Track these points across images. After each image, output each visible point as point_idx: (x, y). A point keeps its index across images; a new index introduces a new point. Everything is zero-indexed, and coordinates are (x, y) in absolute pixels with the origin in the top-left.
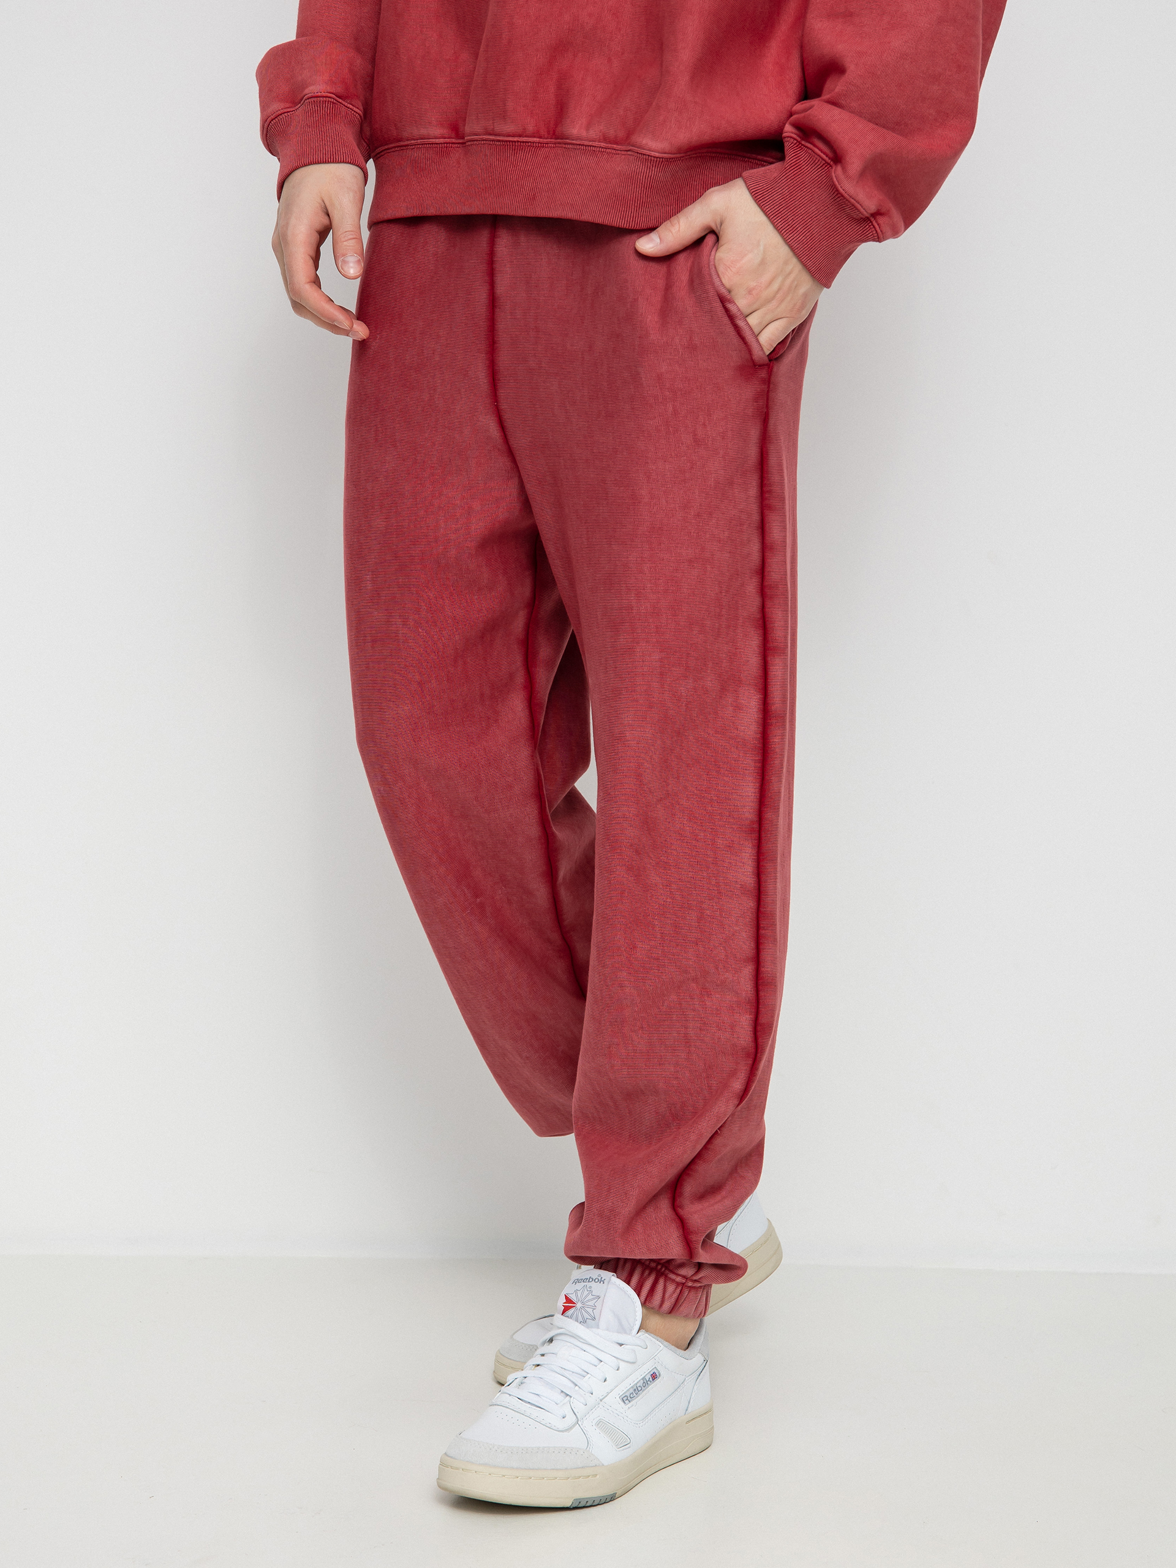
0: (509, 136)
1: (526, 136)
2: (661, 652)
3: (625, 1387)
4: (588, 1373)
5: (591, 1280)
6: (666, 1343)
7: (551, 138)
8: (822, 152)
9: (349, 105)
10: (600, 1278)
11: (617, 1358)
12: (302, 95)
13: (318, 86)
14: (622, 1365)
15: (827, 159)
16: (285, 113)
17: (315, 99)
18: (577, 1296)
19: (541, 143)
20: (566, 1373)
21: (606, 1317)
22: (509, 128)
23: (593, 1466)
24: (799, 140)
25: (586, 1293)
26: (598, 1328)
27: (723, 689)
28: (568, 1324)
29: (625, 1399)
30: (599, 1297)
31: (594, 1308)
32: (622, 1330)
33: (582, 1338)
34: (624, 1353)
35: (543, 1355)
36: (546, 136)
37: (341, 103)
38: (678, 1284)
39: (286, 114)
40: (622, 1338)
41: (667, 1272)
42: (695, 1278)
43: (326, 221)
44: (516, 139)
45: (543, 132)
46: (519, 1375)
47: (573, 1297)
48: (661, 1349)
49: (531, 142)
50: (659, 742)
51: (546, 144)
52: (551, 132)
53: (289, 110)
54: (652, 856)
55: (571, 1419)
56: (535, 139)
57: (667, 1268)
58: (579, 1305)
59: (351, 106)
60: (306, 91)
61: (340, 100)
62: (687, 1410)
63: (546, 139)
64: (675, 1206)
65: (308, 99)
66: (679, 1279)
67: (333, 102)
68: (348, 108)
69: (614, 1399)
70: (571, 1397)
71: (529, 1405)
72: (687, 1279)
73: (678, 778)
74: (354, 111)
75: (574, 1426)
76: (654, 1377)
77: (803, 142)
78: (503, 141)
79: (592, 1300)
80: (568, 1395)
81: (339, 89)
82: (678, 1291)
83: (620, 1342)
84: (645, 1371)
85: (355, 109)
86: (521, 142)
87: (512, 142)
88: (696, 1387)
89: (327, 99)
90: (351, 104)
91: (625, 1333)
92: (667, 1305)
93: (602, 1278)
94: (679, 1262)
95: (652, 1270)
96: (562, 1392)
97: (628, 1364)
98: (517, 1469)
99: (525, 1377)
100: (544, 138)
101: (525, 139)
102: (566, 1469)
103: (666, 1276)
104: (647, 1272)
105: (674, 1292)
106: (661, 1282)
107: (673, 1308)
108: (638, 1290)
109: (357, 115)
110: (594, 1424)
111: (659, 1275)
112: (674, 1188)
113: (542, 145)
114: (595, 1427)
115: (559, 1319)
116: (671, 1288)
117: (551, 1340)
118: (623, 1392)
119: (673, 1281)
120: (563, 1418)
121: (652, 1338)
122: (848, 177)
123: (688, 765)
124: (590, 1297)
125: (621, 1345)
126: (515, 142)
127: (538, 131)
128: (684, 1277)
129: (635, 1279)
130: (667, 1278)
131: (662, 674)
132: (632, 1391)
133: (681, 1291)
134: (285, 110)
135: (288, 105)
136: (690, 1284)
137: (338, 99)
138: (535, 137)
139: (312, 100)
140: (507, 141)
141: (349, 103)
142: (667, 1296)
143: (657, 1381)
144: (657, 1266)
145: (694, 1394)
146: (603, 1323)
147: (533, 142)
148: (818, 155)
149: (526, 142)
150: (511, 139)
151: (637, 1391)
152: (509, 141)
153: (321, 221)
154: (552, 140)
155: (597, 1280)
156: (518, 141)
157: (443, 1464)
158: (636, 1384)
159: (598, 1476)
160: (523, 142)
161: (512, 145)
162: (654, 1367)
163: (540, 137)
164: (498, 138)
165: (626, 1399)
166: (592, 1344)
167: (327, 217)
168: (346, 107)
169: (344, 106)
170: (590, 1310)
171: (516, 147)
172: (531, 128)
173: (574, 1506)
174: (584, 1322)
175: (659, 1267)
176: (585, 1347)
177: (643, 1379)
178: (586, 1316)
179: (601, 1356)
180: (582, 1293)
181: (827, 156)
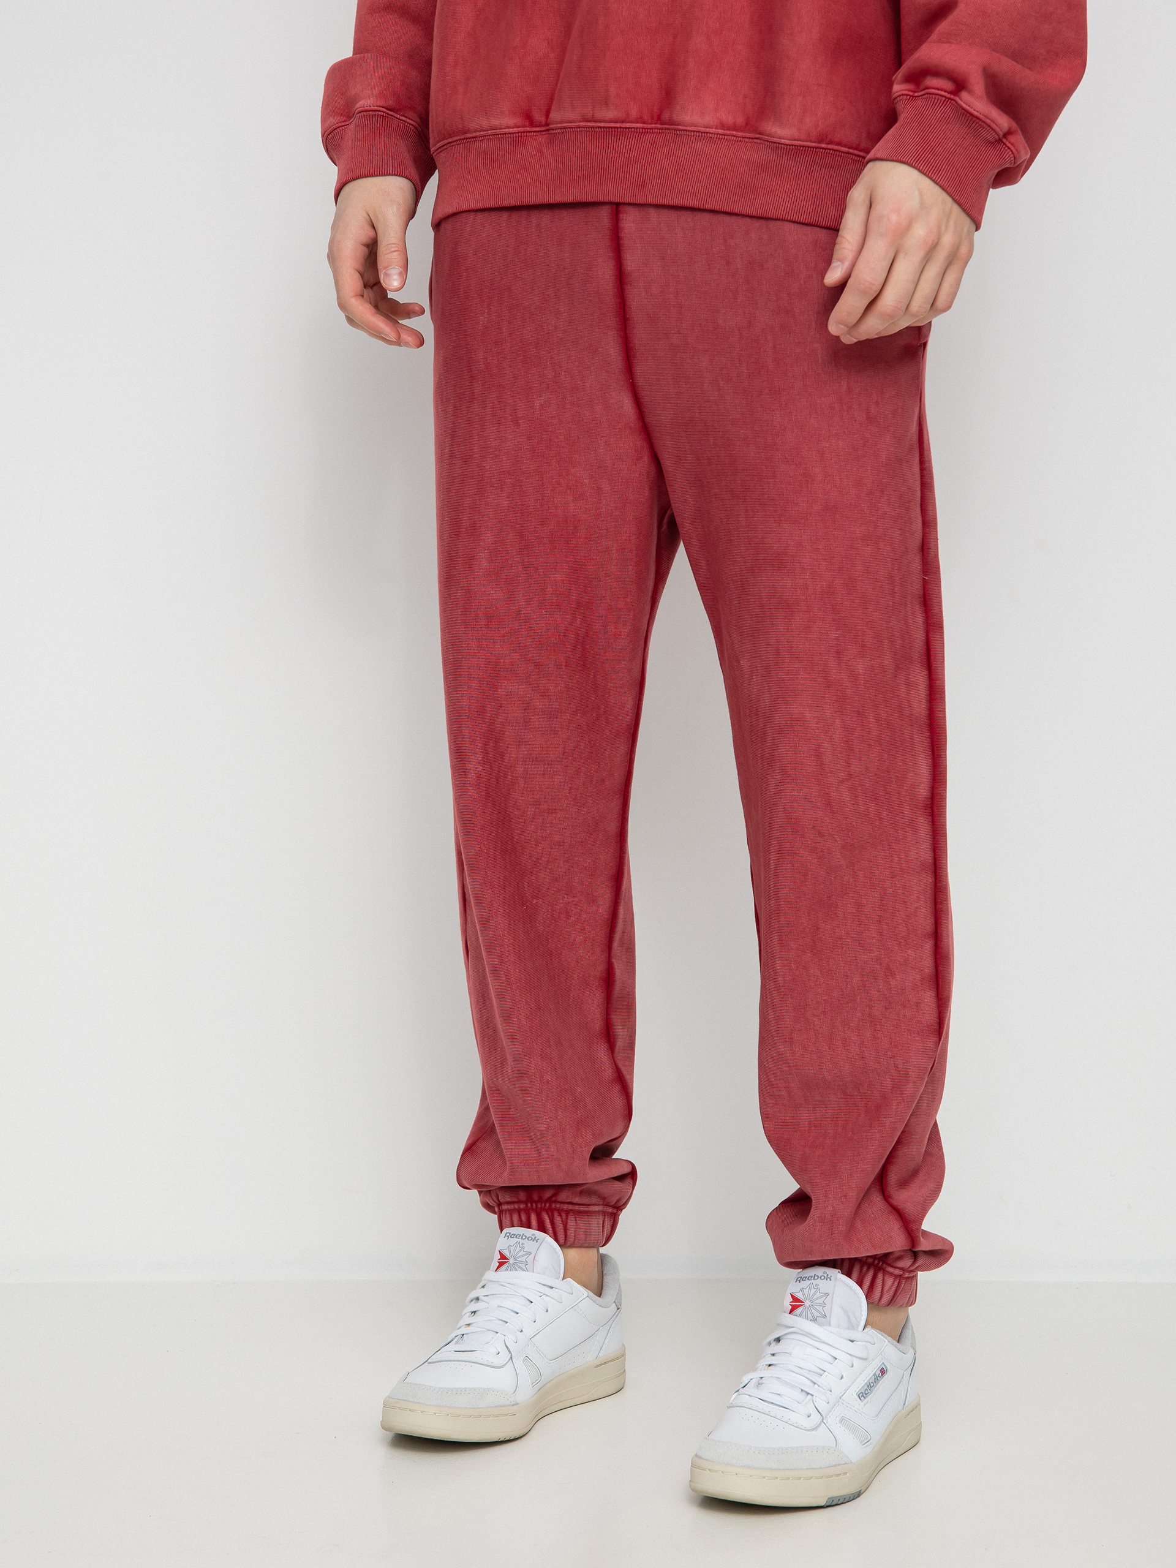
0: (611, 122)
1: (629, 122)
2: (837, 630)
3: (860, 1384)
4: (825, 1371)
5: (816, 1278)
6: (890, 1338)
7: (656, 124)
9: (401, 118)
10: (826, 1275)
11: (851, 1355)
12: (355, 109)
13: (367, 101)
14: (856, 1362)
16: (339, 127)
17: (365, 113)
18: (804, 1294)
19: (645, 129)
20: (804, 1372)
21: (836, 1314)
22: (611, 114)
23: (843, 1464)
25: (813, 1291)
26: (830, 1325)
27: (898, 668)
28: (798, 1322)
29: (860, 1395)
30: (827, 1295)
31: (824, 1305)
32: (851, 1327)
33: (815, 1336)
34: (856, 1349)
35: (773, 1355)
36: (650, 121)
37: (392, 116)
38: (896, 1276)
39: (341, 128)
40: (853, 1335)
41: (885, 1266)
42: (912, 1268)
43: (372, 233)
44: (618, 125)
45: (646, 117)
46: (755, 1376)
47: (800, 1296)
48: (885, 1344)
49: (634, 128)
50: (838, 722)
51: (650, 129)
52: (656, 118)
53: (343, 124)
54: (838, 839)
55: (816, 1418)
56: (639, 125)
57: (884, 1262)
58: (807, 1303)
59: (404, 118)
60: (358, 105)
61: (392, 113)
62: (904, 1404)
63: (650, 124)
64: (886, 1197)
65: (361, 112)
66: (897, 1272)
67: (383, 116)
68: (401, 120)
69: (852, 1395)
70: (812, 1395)
71: (772, 1406)
72: (904, 1270)
73: (860, 758)
74: (408, 123)
75: (820, 1424)
76: (883, 1372)
78: (604, 127)
79: (821, 1297)
80: (808, 1394)
81: (391, 102)
82: (896, 1283)
83: (852, 1339)
84: (873, 1369)
85: (408, 120)
86: (623, 128)
87: (615, 128)
88: (910, 1382)
89: (377, 113)
90: (404, 116)
91: (854, 1329)
92: (886, 1298)
93: (827, 1275)
94: (896, 1255)
95: (869, 1266)
96: (802, 1390)
97: (861, 1361)
98: (776, 1469)
99: (762, 1378)
100: (648, 124)
101: (628, 125)
102: (821, 1468)
103: (884, 1270)
104: (865, 1268)
105: (892, 1285)
106: (880, 1276)
107: (891, 1301)
108: (860, 1283)
109: (411, 126)
110: (838, 1422)
111: (878, 1269)
112: (881, 1181)
113: (645, 131)
114: (839, 1424)
115: (789, 1319)
116: (889, 1281)
117: (778, 1340)
118: (859, 1388)
119: (891, 1274)
120: (808, 1417)
121: (878, 1334)
123: (870, 746)
124: (818, 1295)
125: (852, 1341)
126: (618, 128)
127: (641, 117)
128: (902, 1269)
129: (855, 1274)
130: (885, 1272)
131: (838, 652)
132: (866, 1387)
133: (898, 1283)
134: (340, 125)
135: (343, 119)
136: (907, 1275)
137: (388, 112)
138: (638, 122)
139: (362, 114)
140: (609, 128)
141: (402, 116)
142: (886, 1288)
143: (886, 1376)
144: (874, 1261)
145: (909, 1388)
146: (833, 1322)
147: (637, 128)
149: (629, 128)
150: (613, 125)
151: (870, 1386)
152: (612, 128)
153: (365, 234)
154: (656, 126)
155: (823, 1278)
156: (621, 128)
157: (693, 1466)
158: (869, 1380)
159: (848, 1474)
160: (626, 128)
161: (615, 131)
162: (882, 1363)
163: (644, 123)
164: (599, 124)
165: (862, 1395)
166: (827, 1342)
167: (373, 230)
168: (399, 119)
169: (397, 118)
170: (820, 1308)
171: (619, 134)
172: (634, 113)
173: (827, 1504)
174: (814, 1320)
175: (876, 1262)
176: (818, 1345)
177: (875, 1374)
178: (816, 1314)
179: (835, 1353)
180: (809, 1291)
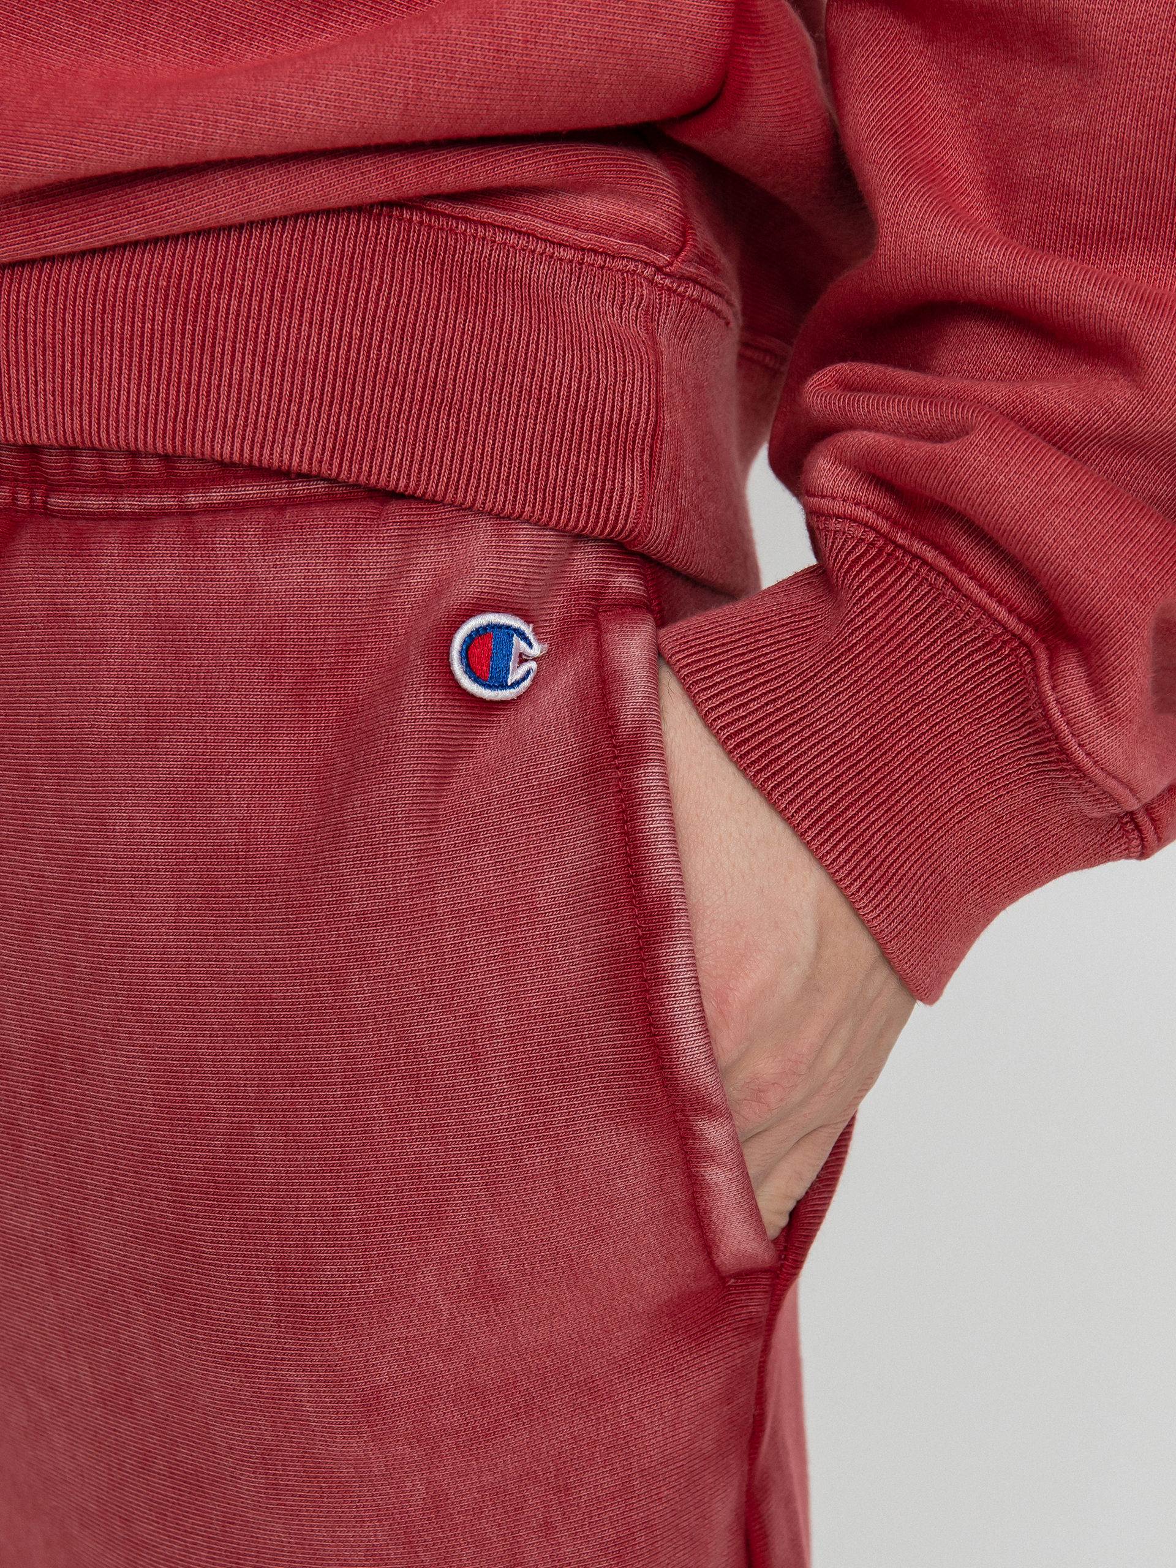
8: (991, 594)
15: (1012, 622)
24: (884, 525)
77: (901, 538)
122: (1110, 714)
148: (978, 605)
181: (1011, 610)
